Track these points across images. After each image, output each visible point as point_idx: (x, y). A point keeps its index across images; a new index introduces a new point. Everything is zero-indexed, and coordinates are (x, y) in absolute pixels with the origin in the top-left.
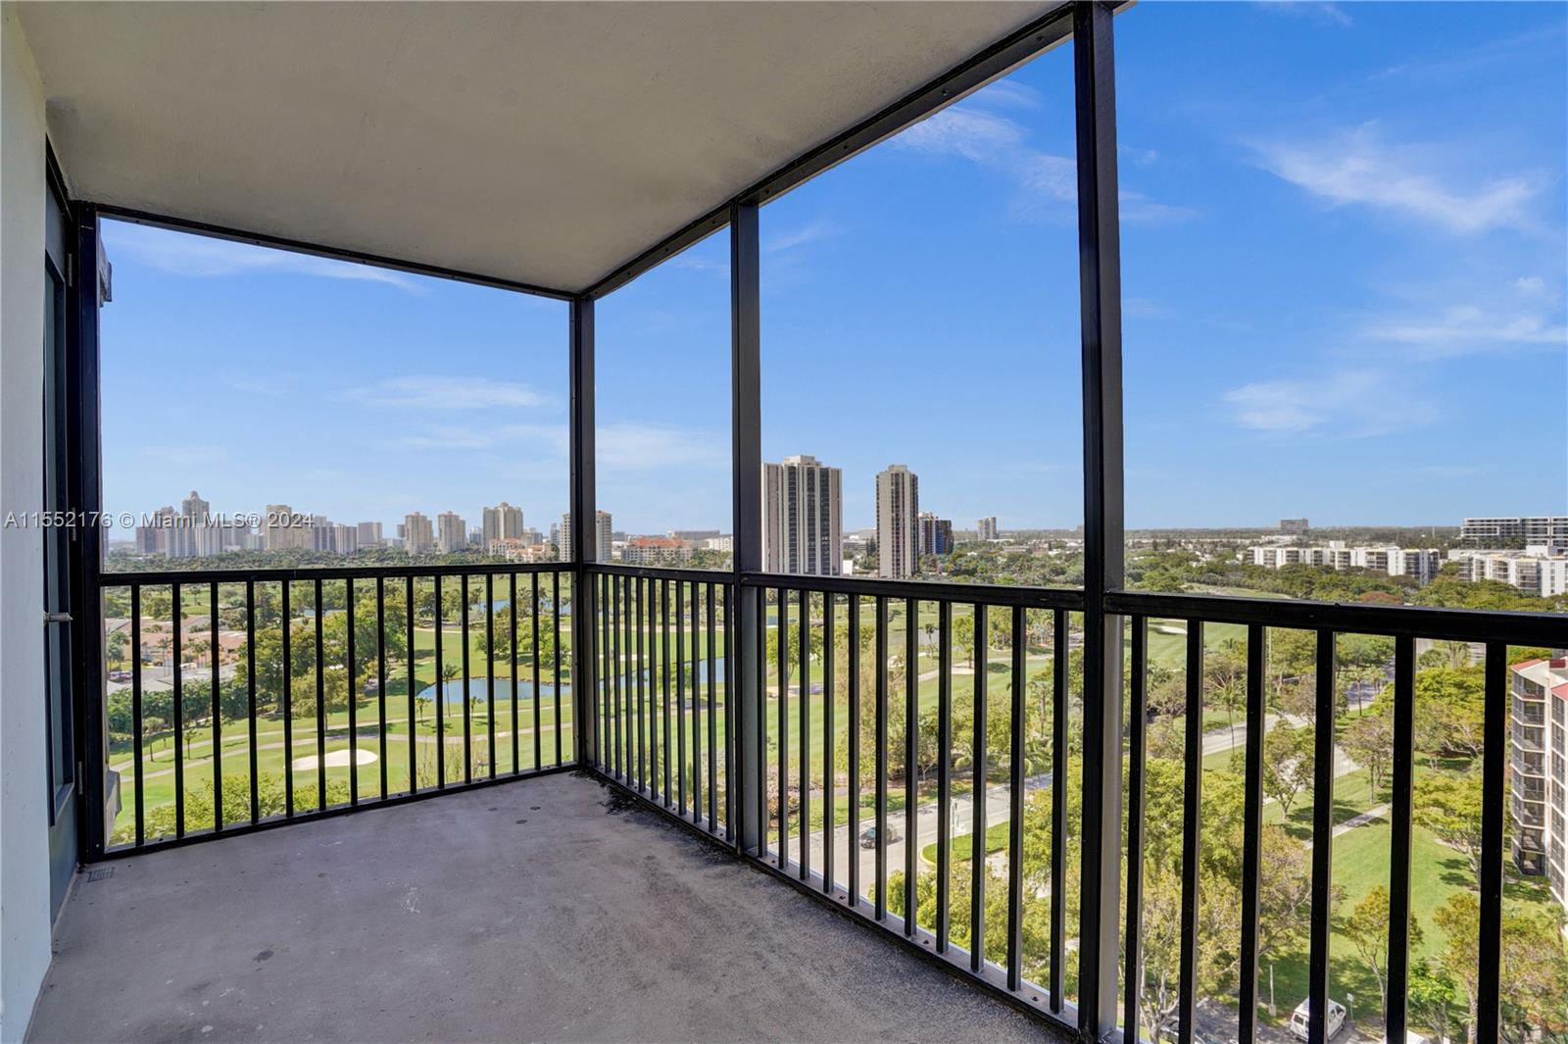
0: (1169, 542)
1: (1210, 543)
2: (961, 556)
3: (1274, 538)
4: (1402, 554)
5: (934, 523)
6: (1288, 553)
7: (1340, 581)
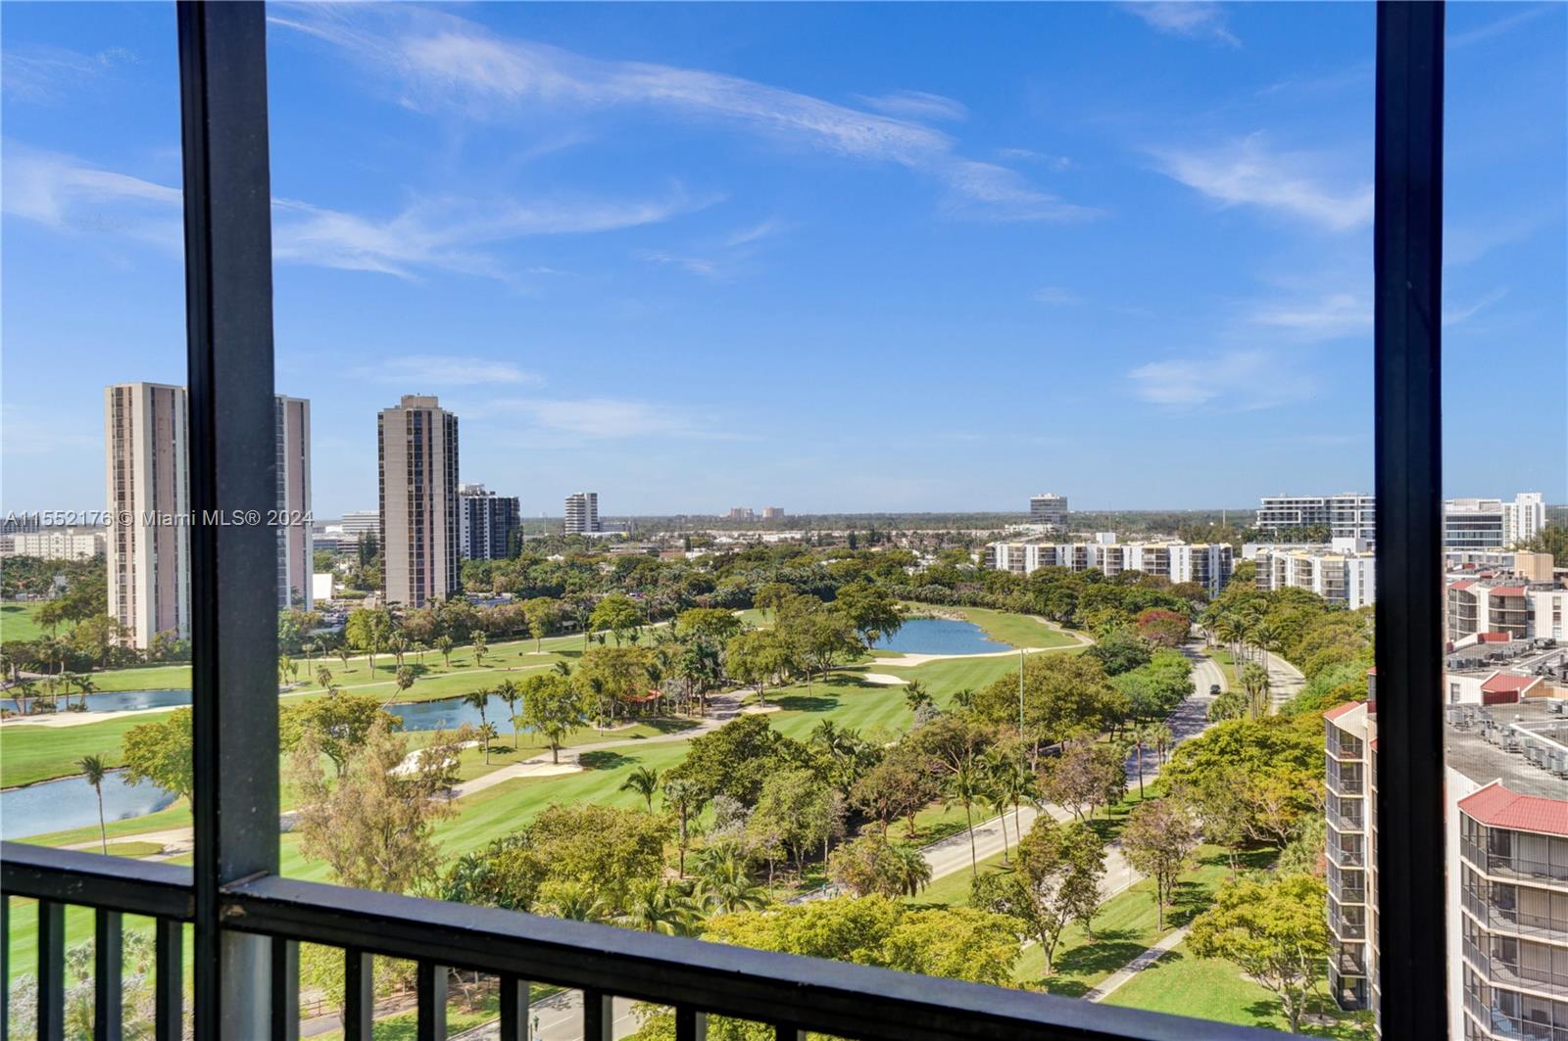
0: (873, 535)
1: (933, 536)
2: (535, 562)
3: (1021, 528)
4: (1187, 550)
5: (487, 502)
6: (1042, 550)
7: (1110, 593)
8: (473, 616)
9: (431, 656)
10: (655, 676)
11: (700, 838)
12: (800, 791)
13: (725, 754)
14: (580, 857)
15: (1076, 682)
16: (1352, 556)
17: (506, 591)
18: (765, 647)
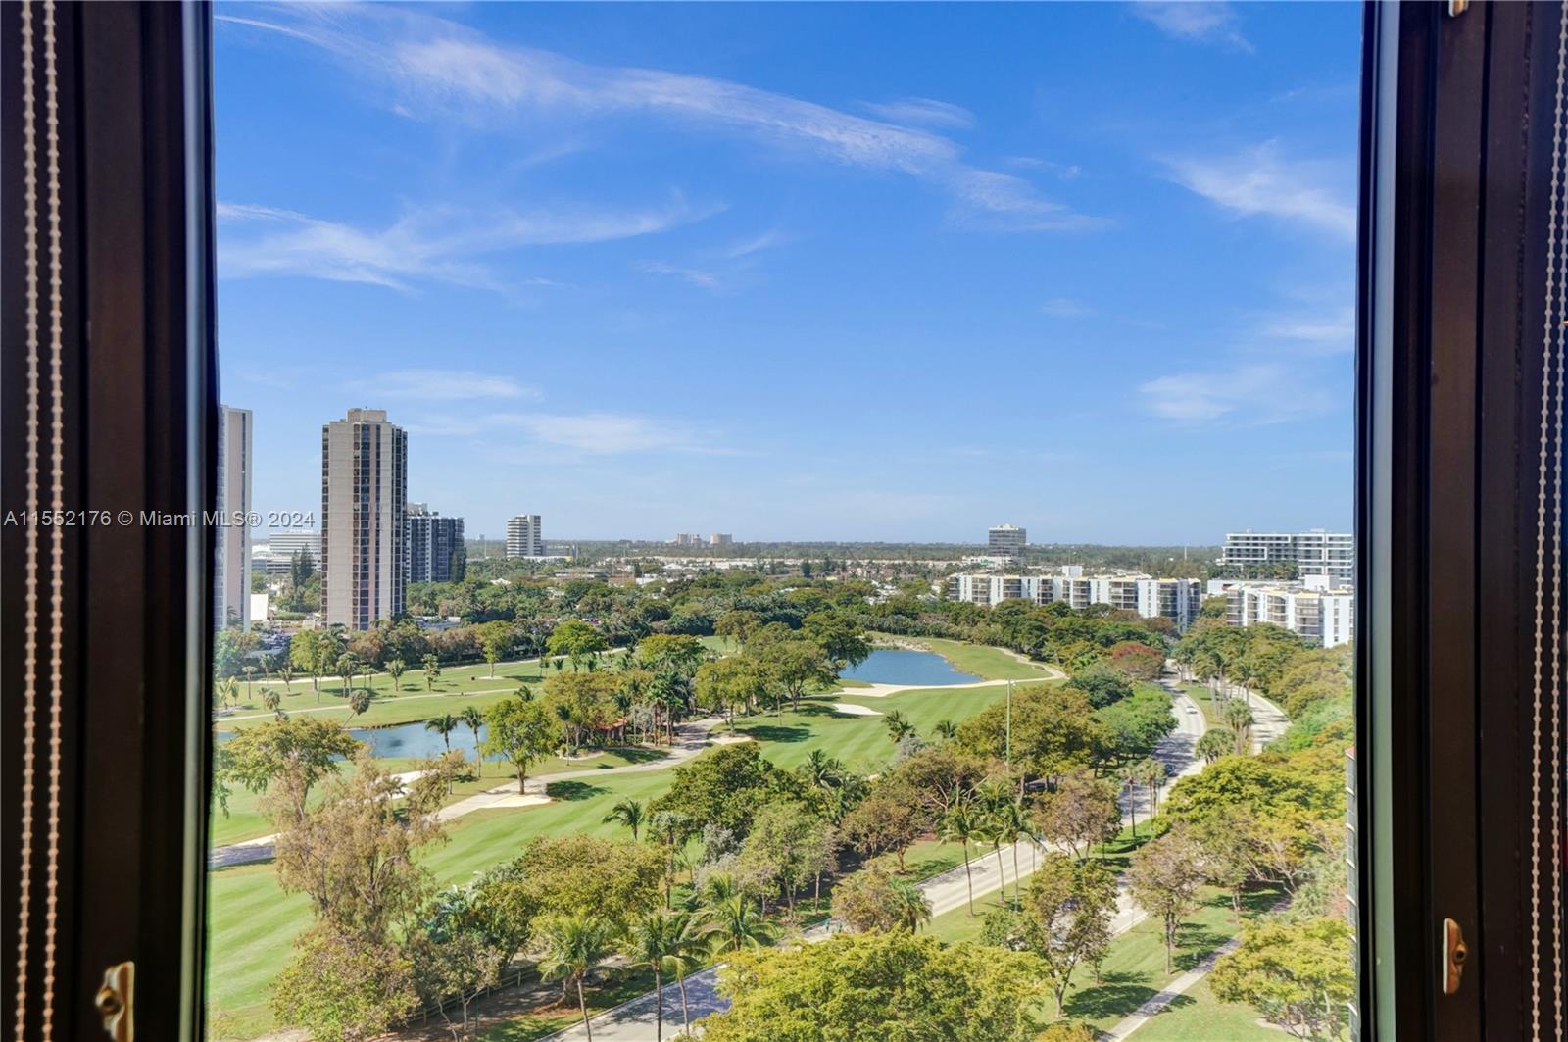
0: (828, 563)
1: (889, 566)
2: (481, 586)
3: (980, 559)
4: (1155, 585)
5: (430, 522)
6: (1006, 581)
7: (1082, 627)
8: (421, 640)
9: (380, 680)
10: (624, 704)
11: (686, 872)
12: (793, 823)
13: (715, 783)
14: (576, 890)
15: (1064, 714)
16: (1325, 593)
17: (452, 615)
18: (736, 675)
